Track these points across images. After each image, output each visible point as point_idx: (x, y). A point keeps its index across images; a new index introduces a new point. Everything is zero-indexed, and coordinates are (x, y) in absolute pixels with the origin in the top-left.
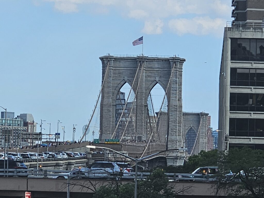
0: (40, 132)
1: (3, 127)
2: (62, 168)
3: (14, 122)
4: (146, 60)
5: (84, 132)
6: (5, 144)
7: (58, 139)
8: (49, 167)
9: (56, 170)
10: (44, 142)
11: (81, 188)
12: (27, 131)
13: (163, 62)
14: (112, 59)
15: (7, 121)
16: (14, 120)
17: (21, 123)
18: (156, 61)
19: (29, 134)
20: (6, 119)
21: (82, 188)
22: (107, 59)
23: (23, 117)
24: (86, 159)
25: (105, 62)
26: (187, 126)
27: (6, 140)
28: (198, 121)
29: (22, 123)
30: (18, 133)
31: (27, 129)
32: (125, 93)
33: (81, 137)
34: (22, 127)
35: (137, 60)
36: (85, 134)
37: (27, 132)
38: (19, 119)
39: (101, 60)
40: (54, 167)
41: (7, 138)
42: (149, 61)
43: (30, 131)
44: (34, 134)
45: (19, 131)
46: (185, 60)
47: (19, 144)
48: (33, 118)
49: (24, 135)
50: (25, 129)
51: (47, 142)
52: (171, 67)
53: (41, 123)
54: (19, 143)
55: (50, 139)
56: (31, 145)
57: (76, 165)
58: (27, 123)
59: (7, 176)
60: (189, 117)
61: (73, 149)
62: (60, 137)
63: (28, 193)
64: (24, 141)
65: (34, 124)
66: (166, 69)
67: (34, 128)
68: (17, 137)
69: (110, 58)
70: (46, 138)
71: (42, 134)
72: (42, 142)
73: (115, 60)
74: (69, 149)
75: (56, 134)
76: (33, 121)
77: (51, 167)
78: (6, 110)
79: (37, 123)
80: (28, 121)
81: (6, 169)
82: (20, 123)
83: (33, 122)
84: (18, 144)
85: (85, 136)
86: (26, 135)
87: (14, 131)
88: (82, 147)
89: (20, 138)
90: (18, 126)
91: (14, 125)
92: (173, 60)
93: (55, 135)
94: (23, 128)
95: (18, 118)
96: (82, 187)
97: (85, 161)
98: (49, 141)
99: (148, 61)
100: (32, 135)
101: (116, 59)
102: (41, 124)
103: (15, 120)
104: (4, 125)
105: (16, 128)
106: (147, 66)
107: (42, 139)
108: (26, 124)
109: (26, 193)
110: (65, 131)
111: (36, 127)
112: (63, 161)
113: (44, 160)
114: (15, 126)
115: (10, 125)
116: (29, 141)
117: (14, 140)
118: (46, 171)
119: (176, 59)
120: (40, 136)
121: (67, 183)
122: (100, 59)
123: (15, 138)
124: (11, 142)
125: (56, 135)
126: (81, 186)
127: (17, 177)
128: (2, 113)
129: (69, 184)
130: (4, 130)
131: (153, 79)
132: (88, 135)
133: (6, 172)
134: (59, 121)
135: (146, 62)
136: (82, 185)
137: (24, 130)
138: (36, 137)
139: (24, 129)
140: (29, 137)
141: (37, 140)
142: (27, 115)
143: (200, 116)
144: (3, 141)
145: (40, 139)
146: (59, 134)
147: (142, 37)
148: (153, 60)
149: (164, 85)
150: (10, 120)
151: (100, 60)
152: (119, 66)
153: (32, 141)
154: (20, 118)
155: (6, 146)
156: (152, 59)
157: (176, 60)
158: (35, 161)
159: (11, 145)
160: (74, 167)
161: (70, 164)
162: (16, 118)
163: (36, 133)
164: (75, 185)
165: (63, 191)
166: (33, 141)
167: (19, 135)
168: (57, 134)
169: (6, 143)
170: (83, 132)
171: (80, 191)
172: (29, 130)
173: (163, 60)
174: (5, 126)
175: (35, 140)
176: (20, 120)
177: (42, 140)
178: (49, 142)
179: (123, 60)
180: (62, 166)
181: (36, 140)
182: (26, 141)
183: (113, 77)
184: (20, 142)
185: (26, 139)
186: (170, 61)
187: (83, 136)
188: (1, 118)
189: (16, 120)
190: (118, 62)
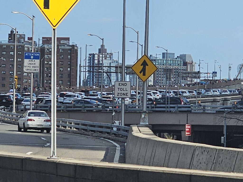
0: (199, 71)
1: (164, 67)
2: (219, 104)
3: (174, 62)
5: (239, 71)
6: (166, 82)
7: (215, 77)
8: (207, 103)
9: (214, 105)
10: (203, 80)
11: (236, 121)
12: (186, 70)
15: (168, 62)
16: (175, 60)
17: (181, 63)
19: (189, 73)
20: (167, 60)
21: (237, 121)
23: (183, 57)
24: (241, 95)
27: (167, 78)
29: (182, 63)
30: (179, 72)
31: (186, 68)
33: (237, 76)
34: (181, 66)
36: (240, 73)
37: (186, 71)
38: (179, 59)
40: (211, 103)
41: (168, 77)
43: (189, 70)
44: (193, 73)
45: (179, 71)
47: (180, 82)
48: (192, 58)
49: (183, 74)
50: (185, 68)
51: (205, 80)
53: (200, 62)
54: (179, 81)
55: (208, 77)
56: (190, 83)
57: (232, 101)
58: (187, 62)
59: (169, 111)
61: (228, 86)
62: (217, 75)
63: (188, 126)
64: (184, 79)
65: (193, 64)
67: (193, 67)
68: (177, 76)
70: (204, 77)
71: (200, 73)
72: (201, 80)
74: (225, 86)
75: (213, 73)
76: (192, 61)
77: (209, 103)
78: (167, 50)
79: (196, 63)
80: (187, 60)
81: (167, 105)
82: (180, 63)
83: (191, 62)
84: (178, 82)
85: (239, 74)
86: (185, 74)
87: (175, 71)
88: (237, 84)
89: (180, 77)
90: (178, 66)
91: (175, 64)
93: (212, 74)
94: (183, 67)
95: (177, 58)
96: (238, 120)
97: (240, 97)
98: (207, 79)
100: (191, 74)
102: (200, 64)
103: (175, 61)
104: (166, 65)
105: (176, 68)
107: (200, 77)
108: (185, 64)
109: (187, 126)
110: (221, 70)
111: (195, 67)
112: (220, 97)
113: (203, 97)
114: (175, 65)
115: (171, 65)
116: (189, 79)
117: (175, 79)
118: (204, 106)
120: (199, 75)
121: (224, 117)
123: (176, 77)
124: (172, 80)
125: (213, 74)
126: (237, 120)
127: (178, 112)
128: (163, 54)
129: (226, 118)
130: (165, 69)
132: (242, 73)
133: (168, 107)
134: (216, 61)
136: (238, 119)
137: (184, 69)
138: (195, 75)
139: (184, 68)
140: (189, 75)
141: (196, 79)
142: (186, 55)
144: (164, 79)
145: (199, 77)
146: (216, 73)
150: (171, 60)
153: (191, 79)
154: (180, 58)
155: (167, 84)
158: (194, 98)
159: (172, 83)
160: (230, 102)
161: (226, 100)
162: (176, 58)
163: (195, 72)
164: (231, 118)
165: (220, 125)
166: (192, 79)
167: (179, 74)
168: (215, 73)
169: (167, 81)
170: (237, 71)
171: (235, 124)
172: (189, 69)
174: (166, 66)
175: (194, 79)
176: (180, 60)
177: (200, 79)
178: (207, 80)
180: (219, 102)
181: (195, 78)
182: (186, 79)
184: (180, 80)
185: (186, 77)
187: (238, 74)
188: (162, 58)
189: (176, 60)
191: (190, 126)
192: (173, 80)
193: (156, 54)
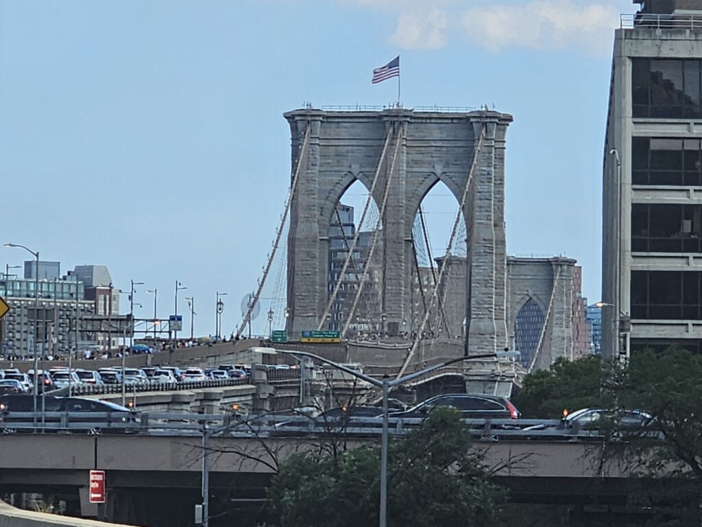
0: (129, 313)
1: (30, 303)
2: (189, 409)
3: (59, 289)
4: (408, 119)
5: (246, 314)
6: (36, 347)
7: (177, 332)
8: (153, 407)
9: (173, 415)
10: (141, 340)
11: (238, 461)
12: (93, 311)
13: (452, 123)
14: (317, 118)
15: (42, 287)
16: (61, 282)
17: (79, 291)
18: (433, 121)
19: (101, 320)
20: (37, 282)
21: (241, 460)
22: (303, 118)
23: (83, 273)
24: (252, 384)
25: (300, 125)
26: (519, 292)
27: (37, 334)
28: (547, 279)
29: (82, 290)
30: (71, 317)
31: (93, 306)
32: (353, 208)
33: (239, 327)
34: (79, 301)
35: (385, 119)
36: (248, 319)
37: (94, 313)
38: (71, 280)
39: (289, 121)
40: (166, 406)
41: (42, 331)
42: (417, 121)
43: (103, 311)
44: (112, 320)
45: (74, 313)
46: (510, 119)
47: (74, 347)
48: (110, 278)
49: (85, 322)
50: (89, 307)
51: (148, 340)
52: (474, 135)
53: (132, 289)
54: (74, 343)
55: (155, 332)
56: (105, 348)
57: (226, 401)
58: (95, 289)
59: (43, 430)
60: (524, 269)
61: (215, 359)
62: (181, 327)
63: (98, 474)
64: (86, 338)
65: (113, 294)
66: (461, 144)
67: (114, 303)
68: (68, 329)
69: (312, 116)
70: (145, 330)
71: (134, 320)
72: (135, 340)
73: (325, 120)
74: (207, 357)
75: (172, 318)
76: (110, 284)
77: (158, 407)
78: (37, 255)
79: (120, 291)
80: (98, 283)
81: (40, 413)
82: (75, 291)
83: (109, 288)
84: (70, 347)
85: (248, 324)
86: (91, 322)
87: (61, 313)
88: (241, 351)
89: (75, 331)
90: (69, 299)
91: (60, 295)
92: (480, 117)
93: (169, 323)
94: (84, 304)
95: (69, 278)
96: (243, 457)
97: (250, 389)
98: (153, 337)
99: (413, 121)
100: (108, 322)
101: (327, 117)
102: (132, 293)
103: (62, 284)
104: (34, 297)
105: (65, 305)
106: (411, 136)
107: (134, 332)
108: (91, 293)
109: (94, 474)
110: (194, 311)
111: (118, 302)
112: (192, 390)
113: (141, 388)
114: (62, 298)
115: (49, 297)
116: (101, 338)
117: (61, 337)
118: (145, 418)
119: (488, 114)
120: (129, 324)
121: (202, 448)
122: (286, 117)
123: (63, 332)
124: (52, 341)
125: (172, 322)
126: (239, 456)
127: (68, 433)
128: (28, 264)
129: (207, 451)
130: (33, 308)
131: (426, 170)
132: (256, 320)
133: (39, 420)
134: (180, 284)
135: (407, 123)
136: (242, 452)
137: (86, 310)
138: (118, 326)
139: (86, 305)
140: (101, 326)
141: (121, 337)
142: (94, 268)
143: (554, 267)
144: (31, 337)
145: (130, 333)
146: (180, 319)
147: (398, 58)
148: (426, 118)
149: (457, 184)
150: (48, 283)
151: (286, 120)
152: (337, 135)
153: (107, 339)
154: (75, 278)
155: (38, 353)
156: (424, 116)
157: (487, 117)
158: (117, 392)
159: (53, 350)
160: (219, 405)
161: (208, 398)
162: (65, 278)
163: (118, 316)
164: (223, 452)
165: (192, 469)
166: (109, 337)
167: (74, 323)
168: (175, 319)
169: (38, 344)
170: (241, 314)
171: (235, 469)
172: (101, 309)
173: (452, 119)
174: (34, 299)
175: (117, 337)
176: (75, 282)
177: (133, 336)
178: (153, 340)
179: (346, 120)
180: (188, 403)
181: (119, 334)
182: (93, 338)
183: (321, 166)
184: (76, 341)
185: (92, 331)
186: (472, 120)
187: (242, 322)
188: (25, 277)
189: (65, 282)
190: (334, 125)
191: (101, 474)
192: (55, 341)
193: (7, 265)
